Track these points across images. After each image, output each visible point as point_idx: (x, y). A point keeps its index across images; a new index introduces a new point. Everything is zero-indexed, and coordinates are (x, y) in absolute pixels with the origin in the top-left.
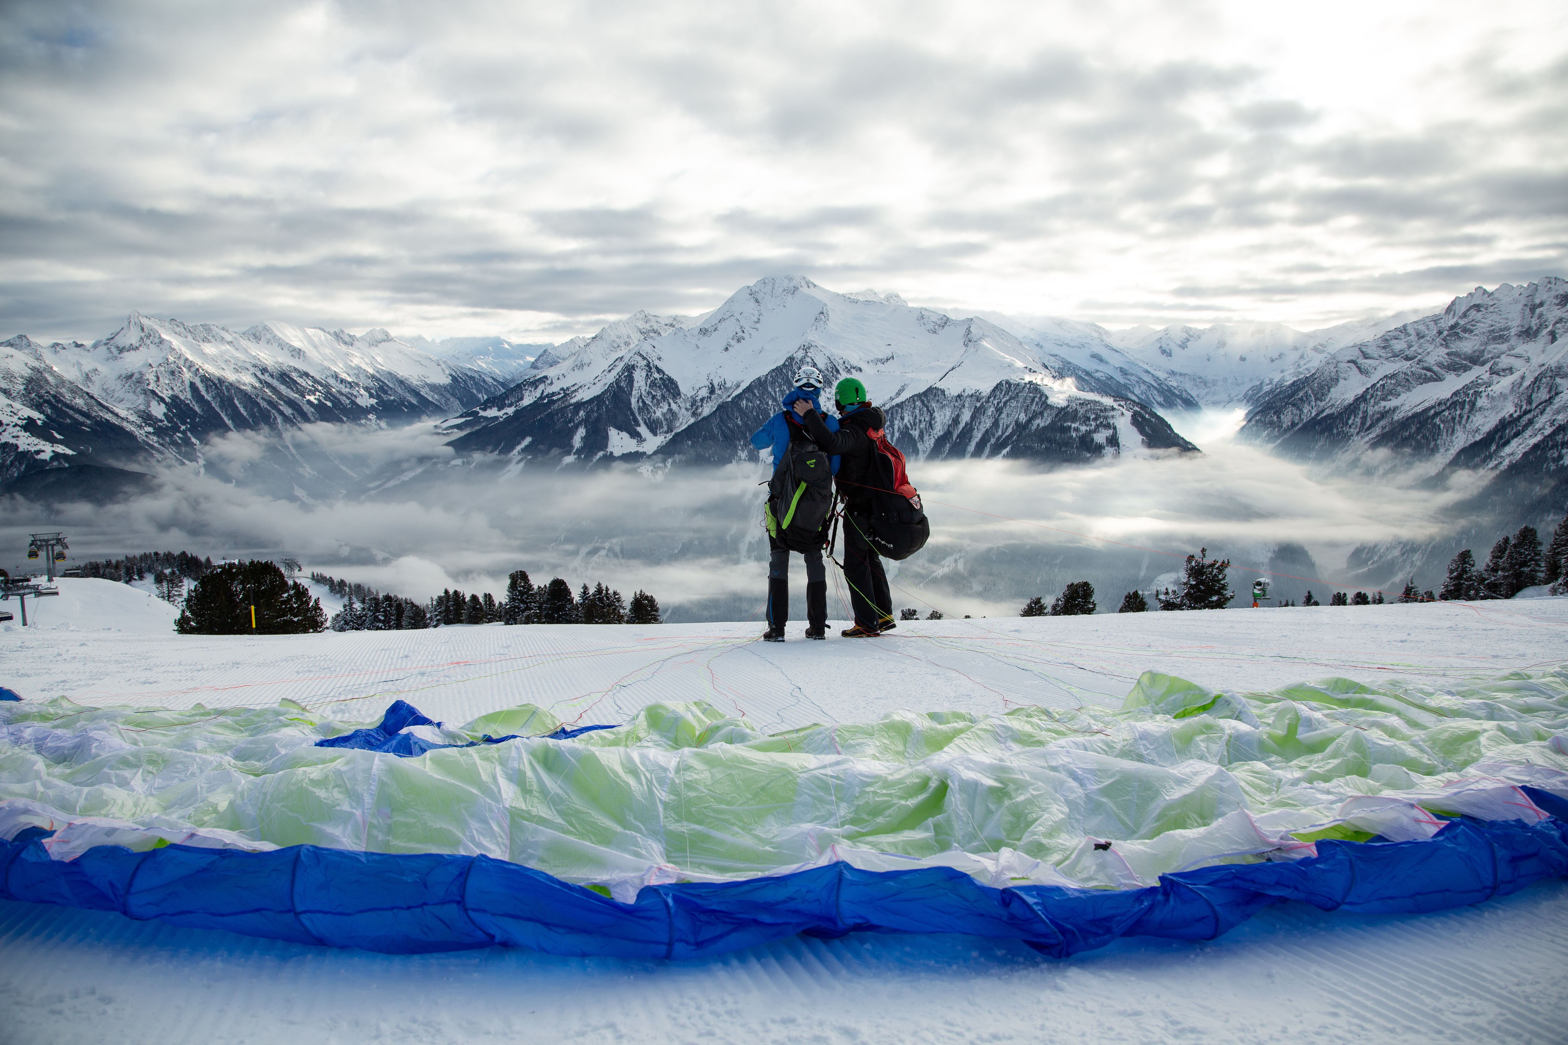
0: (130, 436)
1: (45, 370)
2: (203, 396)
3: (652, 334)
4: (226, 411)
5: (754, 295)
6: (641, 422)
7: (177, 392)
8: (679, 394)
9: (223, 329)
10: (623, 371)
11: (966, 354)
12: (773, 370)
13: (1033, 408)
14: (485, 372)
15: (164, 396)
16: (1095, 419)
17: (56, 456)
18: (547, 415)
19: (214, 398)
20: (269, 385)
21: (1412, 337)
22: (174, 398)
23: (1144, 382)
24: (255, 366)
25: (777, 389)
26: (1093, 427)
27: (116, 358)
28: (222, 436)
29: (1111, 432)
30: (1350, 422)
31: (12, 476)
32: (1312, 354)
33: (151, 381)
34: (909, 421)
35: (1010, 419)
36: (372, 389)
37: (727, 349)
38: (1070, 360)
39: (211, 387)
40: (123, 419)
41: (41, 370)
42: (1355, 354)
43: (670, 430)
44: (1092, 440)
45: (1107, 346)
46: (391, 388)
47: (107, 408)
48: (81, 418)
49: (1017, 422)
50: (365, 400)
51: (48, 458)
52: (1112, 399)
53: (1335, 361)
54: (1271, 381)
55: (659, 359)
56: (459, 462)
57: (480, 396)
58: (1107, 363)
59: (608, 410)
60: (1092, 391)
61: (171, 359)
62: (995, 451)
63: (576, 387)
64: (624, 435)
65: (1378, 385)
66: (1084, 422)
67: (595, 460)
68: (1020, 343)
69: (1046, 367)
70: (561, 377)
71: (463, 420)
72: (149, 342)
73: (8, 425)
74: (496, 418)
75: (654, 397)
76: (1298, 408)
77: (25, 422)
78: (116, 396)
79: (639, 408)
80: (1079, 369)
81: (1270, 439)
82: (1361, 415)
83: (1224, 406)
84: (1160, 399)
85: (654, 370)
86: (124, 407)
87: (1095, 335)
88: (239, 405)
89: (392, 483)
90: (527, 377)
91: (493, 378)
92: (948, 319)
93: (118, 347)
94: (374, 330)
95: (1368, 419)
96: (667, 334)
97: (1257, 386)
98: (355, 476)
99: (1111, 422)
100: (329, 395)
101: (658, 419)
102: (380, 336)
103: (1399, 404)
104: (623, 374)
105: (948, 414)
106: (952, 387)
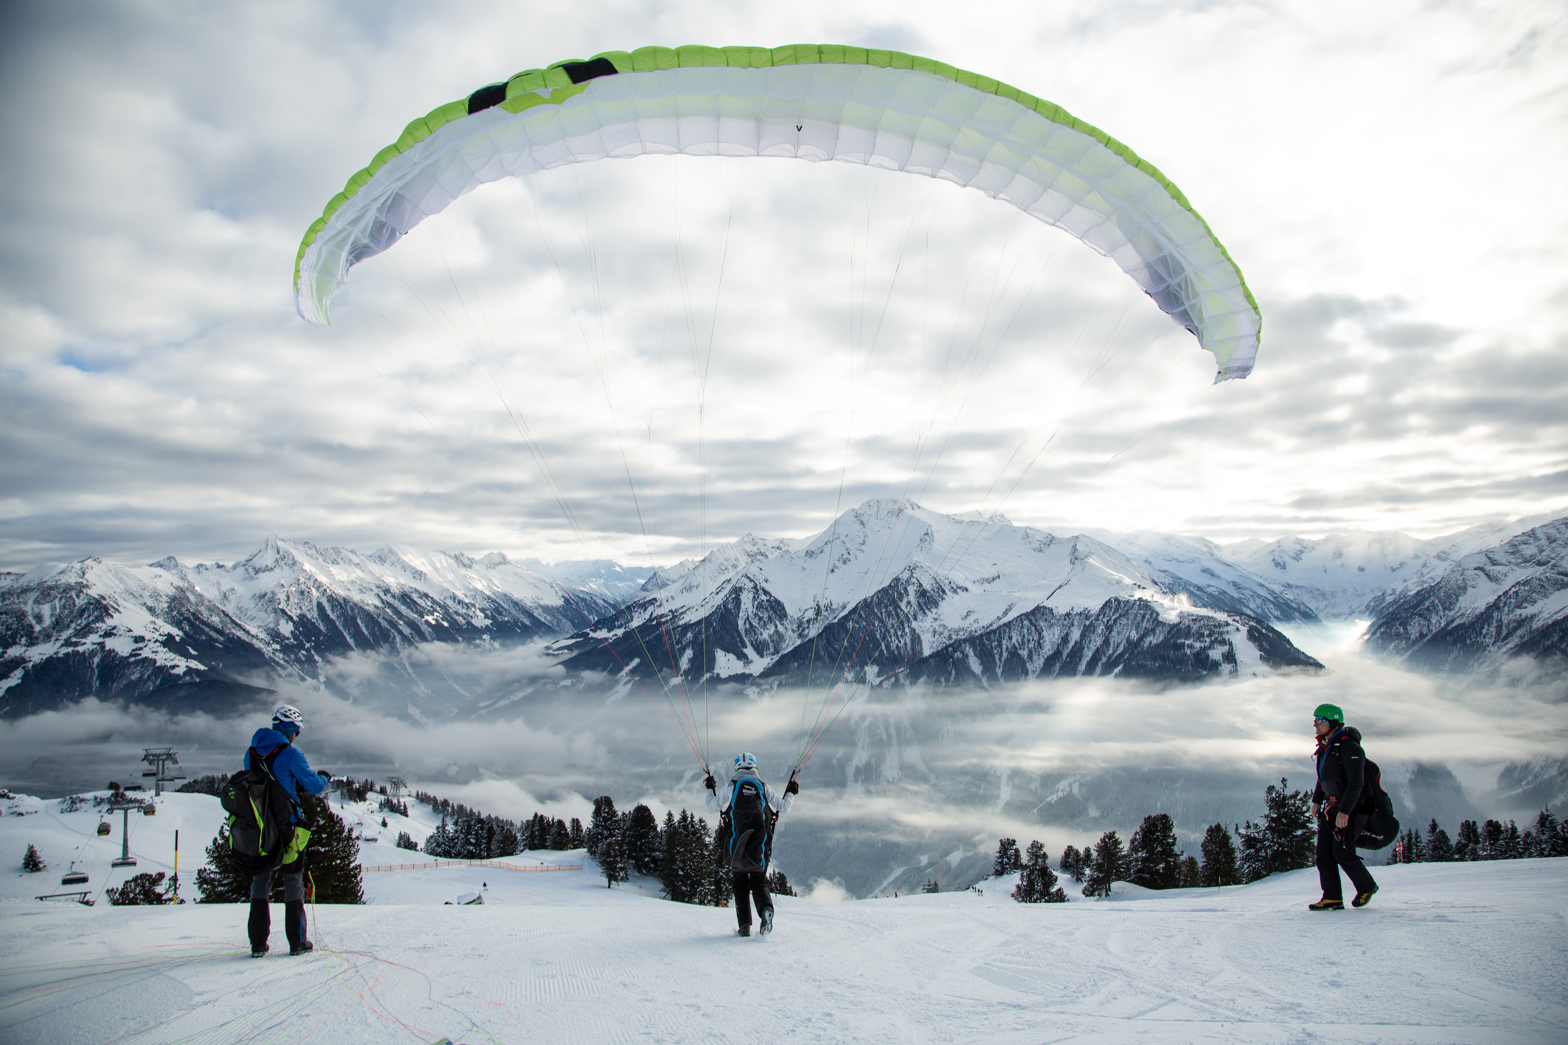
0: (259, 652)
1: (188, 589)
2: (329, 616)
3: (759, 557)
4: (349, 630)
5: (859, 518)
6: (748, 644)
7: (305, 610)
8: (785, 616)
9: (352, 551)
10: (731, 593)
11: (1073, 572)
12: (879, 591)
13: (1144, 625)
14: (597, 594)
15: (292, 615)
16: (1210, 635)
17: (190, 671)
18: (656, 636)
19: (338, 617)
20: (390, 606)
21: (1542, 542)
22: (302, 617)
23: (1259, 596)
24: (378, 587)
25: (884, 610)
26: (1207, 644)
27: (252, 578)
28: (344, 655)
29: (1227, 648)
30: (1484, 631)
31: (148, 690)
32: (1436, 562)
33: (282, 601)
34: (1017, 641)
35: (1121, 637)
36: (488, 610)
37: (833, 571)
38: (1180, 575)
39: (337, 606)
40: (253, 636)
41: (184, 589)
42: (1482, 561)
43: (776, 651)
44: (1208, 656)
45: (1217, 560)
46: (506, 610)
47: (240, 626)
48: (215, 635)
49: (1128, 640)
50: (480, 621)
51: (182, 673)
52: (1226, 614)
53: (1460, 569)
54: (1394, 591)
55: (766, 581)
56: (568, 682)
57: (591, 617)
58: (1219, 577)
59: (715, 632)
60: (1205, 606)
61: (302, 580)
62: (1107, 670)
63: (684, 609)
64: (731, 656)
65: (1511, 592)
66: (1198, 638)
67: (701, 682)
68: (1128, 560)
69: (1156, 583)
70: (670, 599)
71: (574, 641)
72: (283, 563)
73: (149, 641)
74: (606, 639)
75: (760, 619)
76: (1425, 619)
77: (165, 638)
78: (248, 615)
79: (746, 630)
80: (1190, 584)
81: (1398, 651)
82: (1495, 624)
83: (1346, 618)
84: (1277, 613)
85: (761, 592)
86: (255, 624)
87: (1205, 549)
88: (361, 625)
89: (502, 703)
90: (637, 599)
91: (604, 600)
92: (1053, 537)
93: (254, 568)
94: (492, 553)
95: (1504, 628)
96: (774, 556)
97: (1379, 597)
98: (467, 695)
99: (1227, 638)
100: (447, 614)
101: (765, 641)
102: (498, 559)
103: (1536, 612)
104: (730, 596)
105: (1057, 633)
106: (1060, 605)
